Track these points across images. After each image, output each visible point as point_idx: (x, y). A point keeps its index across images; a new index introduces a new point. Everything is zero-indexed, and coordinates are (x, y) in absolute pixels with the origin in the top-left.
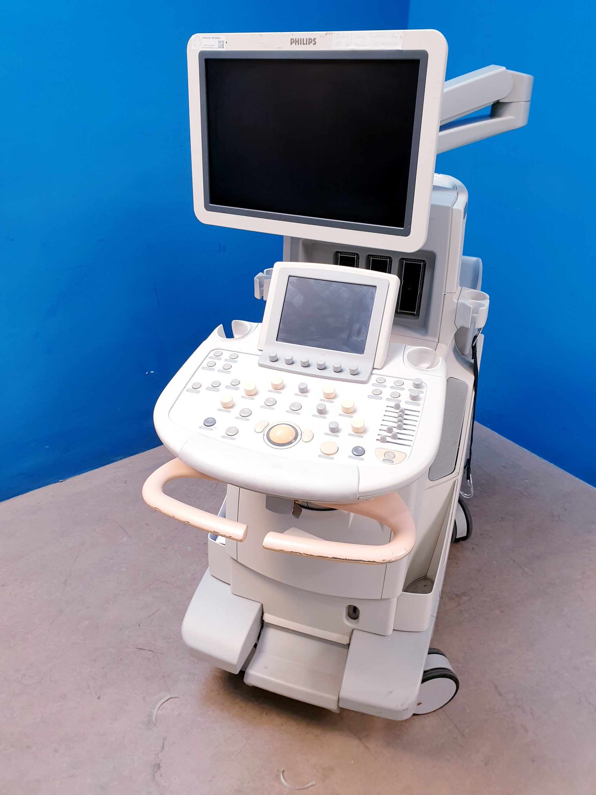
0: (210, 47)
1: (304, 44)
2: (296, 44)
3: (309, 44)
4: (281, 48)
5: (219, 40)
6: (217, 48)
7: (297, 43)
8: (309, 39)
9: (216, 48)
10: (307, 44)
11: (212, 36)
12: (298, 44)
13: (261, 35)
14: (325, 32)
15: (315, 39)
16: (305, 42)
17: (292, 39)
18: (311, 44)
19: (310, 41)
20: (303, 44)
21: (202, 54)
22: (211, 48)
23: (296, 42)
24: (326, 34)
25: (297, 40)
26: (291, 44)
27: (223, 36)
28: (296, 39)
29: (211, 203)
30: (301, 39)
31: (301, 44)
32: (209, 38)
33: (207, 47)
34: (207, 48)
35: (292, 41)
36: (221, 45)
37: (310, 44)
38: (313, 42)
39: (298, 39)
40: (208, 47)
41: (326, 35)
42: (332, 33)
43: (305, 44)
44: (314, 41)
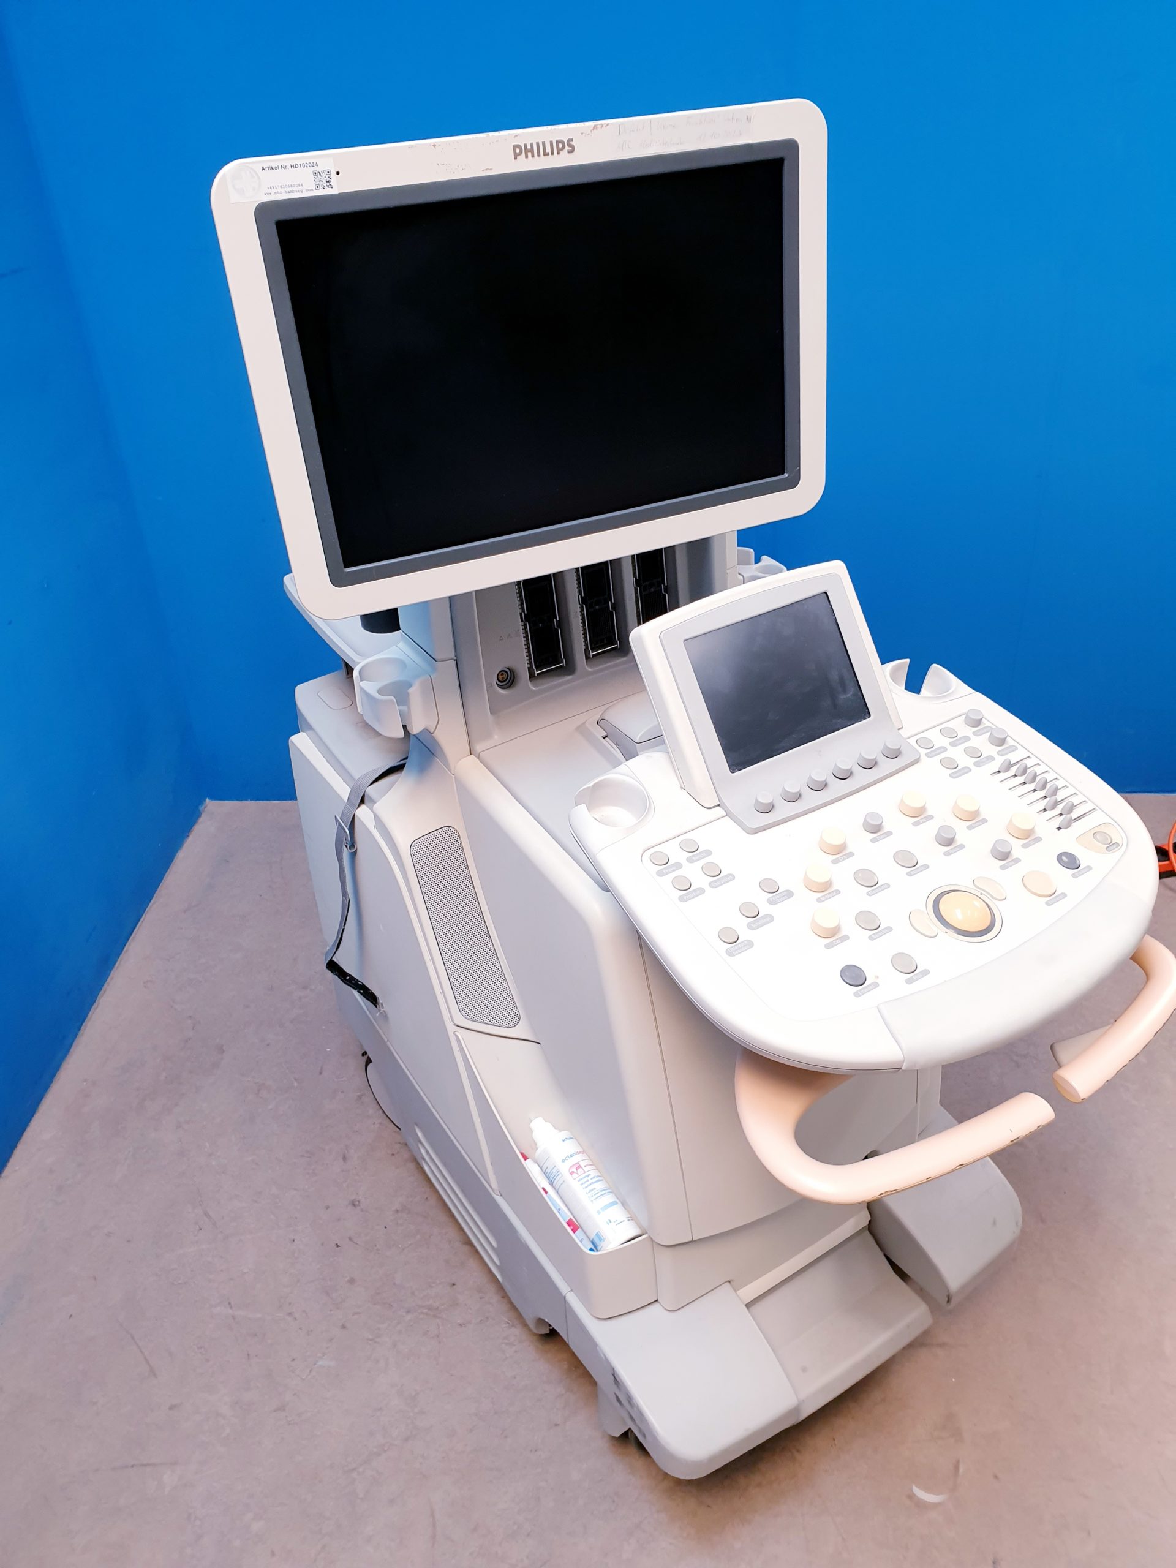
0: (290, 189)
1: (546, 154)
2: (527, 157)
3: (558, 153)
4: (491, 169)
5: (316, 168)
6: (312, 190)
7: (530, 154)
8: (558, 142)
9: (307, 190)
10: (552, 154)
11: (293, 163)
12: (533, 156)
13: (434, 146)
14: (591, 124)
15: (572, 140)
16: (548, 150)
17: (515, 147)
18: (564, 153)
19: (561, 146)
20: (544, 155)
21: (263, 212)
22: (293, 192)
23: (527, 151)
24: (595, 127)
25: (529, 147)
26: (515, 158)
27: (326, 159)
28: (525, 145)
29: (347, 565)
30: (538, 144)
31: (539, 155)
32: (283, 167)
33: (280, 190)
34: (281, 193)
35: (518, 151)
36: (325, 182)
37: (561, 152)
38: (567, 148)
39: (532, 145)
40: (283, 190)
41: (594, 129)
42: (608, 125)
43: (548, 154)
44: (569, 145)
